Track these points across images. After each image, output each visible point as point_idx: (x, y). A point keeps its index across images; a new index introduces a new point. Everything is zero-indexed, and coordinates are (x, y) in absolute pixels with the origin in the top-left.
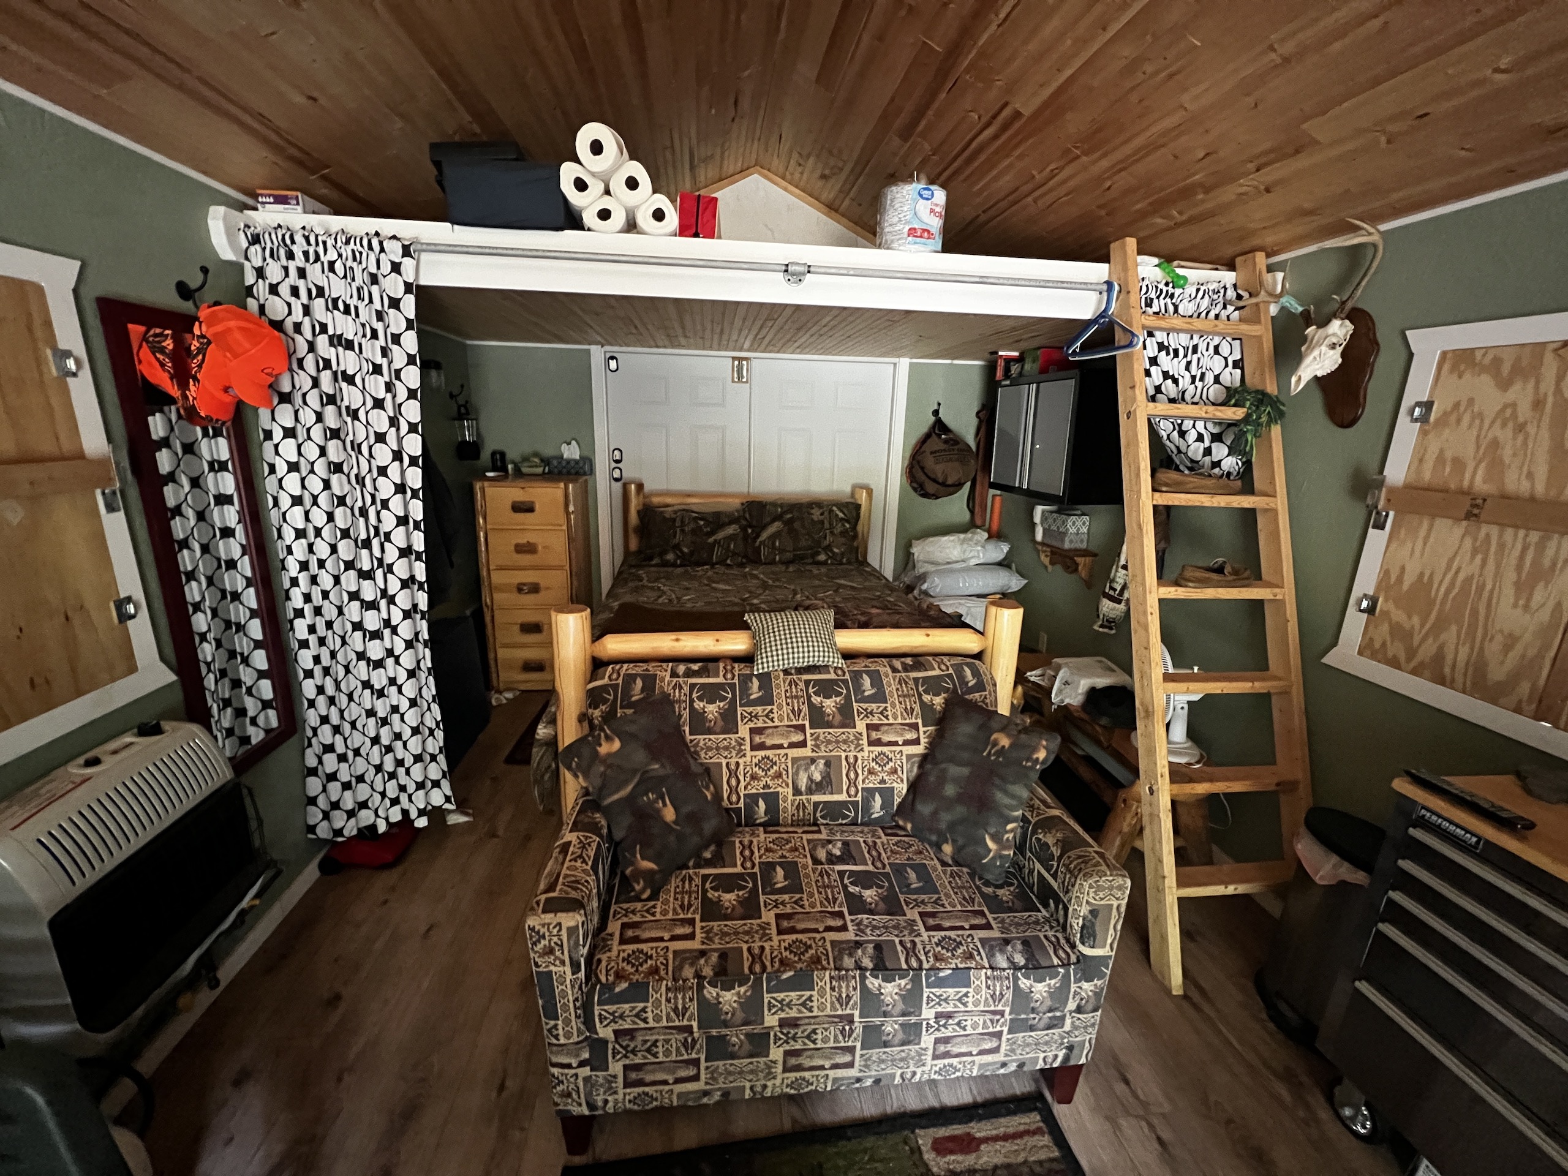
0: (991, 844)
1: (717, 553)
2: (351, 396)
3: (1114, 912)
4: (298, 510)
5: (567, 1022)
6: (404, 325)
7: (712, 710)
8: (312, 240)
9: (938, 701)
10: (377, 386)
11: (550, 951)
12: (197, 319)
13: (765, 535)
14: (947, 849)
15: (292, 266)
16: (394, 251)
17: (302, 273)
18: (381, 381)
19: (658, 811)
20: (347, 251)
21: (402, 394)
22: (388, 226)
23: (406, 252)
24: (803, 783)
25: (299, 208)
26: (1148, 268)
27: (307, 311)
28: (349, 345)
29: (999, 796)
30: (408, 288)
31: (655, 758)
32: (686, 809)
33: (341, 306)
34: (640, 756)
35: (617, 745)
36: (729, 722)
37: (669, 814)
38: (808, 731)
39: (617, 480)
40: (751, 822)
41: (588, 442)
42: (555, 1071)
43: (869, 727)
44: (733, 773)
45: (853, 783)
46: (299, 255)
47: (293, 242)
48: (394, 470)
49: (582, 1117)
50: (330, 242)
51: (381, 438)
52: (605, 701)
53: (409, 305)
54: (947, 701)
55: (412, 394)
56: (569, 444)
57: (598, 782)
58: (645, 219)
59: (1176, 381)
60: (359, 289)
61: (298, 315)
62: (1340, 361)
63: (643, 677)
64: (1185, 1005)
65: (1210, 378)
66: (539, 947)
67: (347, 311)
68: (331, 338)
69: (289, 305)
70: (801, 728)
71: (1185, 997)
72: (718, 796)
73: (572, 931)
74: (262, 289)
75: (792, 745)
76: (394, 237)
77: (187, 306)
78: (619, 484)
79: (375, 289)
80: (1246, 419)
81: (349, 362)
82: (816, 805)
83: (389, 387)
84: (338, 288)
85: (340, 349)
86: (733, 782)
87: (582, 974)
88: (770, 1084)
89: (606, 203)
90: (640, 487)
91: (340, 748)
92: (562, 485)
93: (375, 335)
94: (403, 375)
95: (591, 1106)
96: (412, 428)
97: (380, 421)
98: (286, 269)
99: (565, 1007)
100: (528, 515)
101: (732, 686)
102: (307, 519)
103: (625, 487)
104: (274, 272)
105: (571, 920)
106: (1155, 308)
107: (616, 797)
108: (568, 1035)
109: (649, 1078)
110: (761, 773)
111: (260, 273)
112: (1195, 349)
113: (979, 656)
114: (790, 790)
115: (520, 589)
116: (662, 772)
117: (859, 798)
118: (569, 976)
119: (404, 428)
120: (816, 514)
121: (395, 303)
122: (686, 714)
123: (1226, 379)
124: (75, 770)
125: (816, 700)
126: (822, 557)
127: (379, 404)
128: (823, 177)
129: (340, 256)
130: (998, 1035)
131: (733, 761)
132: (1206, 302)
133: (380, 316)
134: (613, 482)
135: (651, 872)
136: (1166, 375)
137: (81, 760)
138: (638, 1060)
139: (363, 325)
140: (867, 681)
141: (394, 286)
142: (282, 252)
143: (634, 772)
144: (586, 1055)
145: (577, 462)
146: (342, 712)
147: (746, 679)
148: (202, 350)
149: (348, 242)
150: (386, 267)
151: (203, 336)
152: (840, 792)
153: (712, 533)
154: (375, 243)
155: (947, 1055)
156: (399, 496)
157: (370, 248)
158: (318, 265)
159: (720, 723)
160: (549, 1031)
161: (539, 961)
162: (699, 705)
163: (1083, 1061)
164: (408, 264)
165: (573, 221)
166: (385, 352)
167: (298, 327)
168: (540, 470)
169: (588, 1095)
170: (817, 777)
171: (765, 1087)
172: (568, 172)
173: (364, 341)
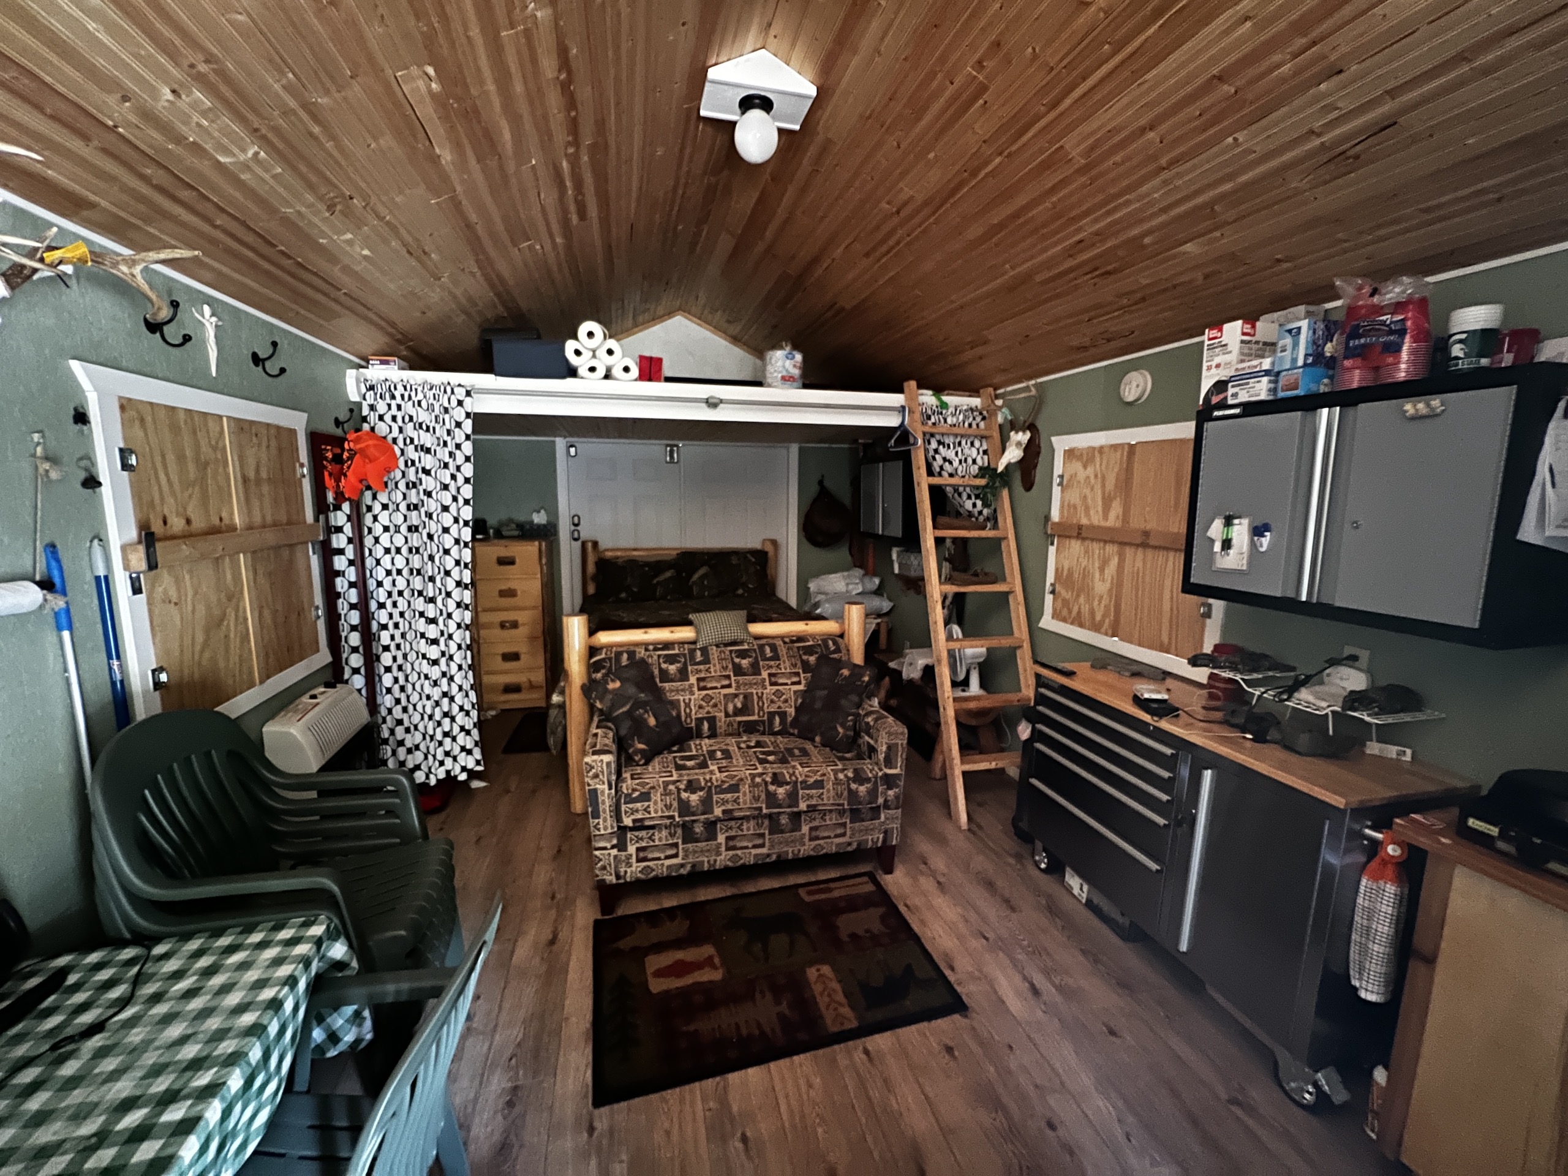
0: (840, 730)
1: (659, 591)
2: (428, 483)
3: (900, 748)
4: (388, 557)
5: (605, 820)
6: (464, 437)
7: (672, 668)
8: (408, 388)
9: (812, 659)
10: (445, 476)
11: (596, 776)
12: (346, 439)
13: (696, 577)
14: (818, 739)
15: (394, 403)
16: (460, 393)
17: (399, 407)
18: (447, 473)
19: (646, 720)
20: (430, 394)
21: (460, 480)
22: (455, 378)
23: (468, 394)
24: (730, 708)
25: (396, 367)
26: (928, 398)
27: (401, 430)
28: (428, 451)
29: (843, 702)
30: (468, 415)
31: (643, 692)
32: (662, 719)
33: (424, 427)
34: (632, 690)
35: (618, 684)
36: (683, 675)
37: (652, 721)
38: (733, 678)
39: (576, 540)
40: (700, 736)
41: (553, 512)
42: (597, 853)
43: (770, 675)
44: (688, 705)
45: (761, 708)
46: (398, 397)
47: (395, 388)
48: (454, 530)
49: (612, 886)
50: (420, 389)
51: (445, 509)
52: (604, 667)
53: (468, 426)
54: (818, 659)
55: (467, 481)
56: (539, 512)
57: (609, 704)
58: (617, 372)
59: (951, 463)
60: (436, 417)
61: (395, 432)
62: (1022, 454)
63: (627, 652)
64: (968, 834)
65: (970, 461)
66: (591, 774)
67: (428, 430)
68: (416, 447)
69: (390, 427)
70: (728, 677)
71: (969, 830)
72: (679, 715)
73: (608, 764)
74: (373, 418)
75: (723, 687)
76: (459, 385)
77: (339, 432)
78: (579, 543)
79: (447, 417)
80: (986, 486)
81: (428, 461)
82: (740, 723)
83: (453, 477)
84: (423, 416)
85: (422, 454)
86: (688, 710)
87: (613, 791)
88: (718, 859)
89: (593, 363)
90: (595, 544)
91: (406, 723)
92: (537, 543)
93: (445, 444)
94: (462, 469)
95: (618, 877)
96: (467, 502)
97: (446, 498)
98: (389, 406)
99: (604, 812)
100: (511, 567)
101: (684, 655)
102: (393, 564)
103: (584, 544)
104: (382, 408)
105: (607, 758)
106: (933, 420)
107: (621, 711)
108: (605, 828)
109: (650, 856)
110: (704, 704)
111: (372, 408)
112: (960, 444)
113: (842, 636)
114: (722, 714)
115: (503, 626)
116: (646, 699)
117: (765, 718)
118: (607, 791)
119: (461, 501)
120: (734, 560)
121: (458, 425)
122: (656, 672)
123: (979, 461)
124: (305, 699)
125: (737, 660)
126: (740, 592)
127: (446, 487)
128: (728, 322)
129: (425, 397)
130: (844, 825)
131: (687, 698)
132: (961, 417)
133: (449, 432)
134: (573, 543)
135: (643, 750)
136: (945, 459)
137: (308, 695)
138: (644, 844)
139: (438, 439)
140: (768, 649)
141: (459, 414)
142: (387, 395)
143: (630, 698)
144: (615, 842)
145: (544, 525)
146: (408, 697)
147: (692, 652)
148: (350, 458)
149: (431, 389)
150: (454, 403)
151: (351, 450)
152: (753, 714)
153: (656, 576)
154: (449, 389)
155: (817, 838)
156: (456, 547)
157: (445, 392)
158: (411, 403)
159: (678, 675)
160: (595, 827)
161: (591, 782)
162: (664, 666)
163: (894, 843)
164: (468, 401)
165: (572, 372)
166: (451, 454)
167: (395, 440)
168: (516, 533)
169: (616, 867)
170: (739, 705)
171: (715, 861)
172: (570, 346)
173: (438, 449)
